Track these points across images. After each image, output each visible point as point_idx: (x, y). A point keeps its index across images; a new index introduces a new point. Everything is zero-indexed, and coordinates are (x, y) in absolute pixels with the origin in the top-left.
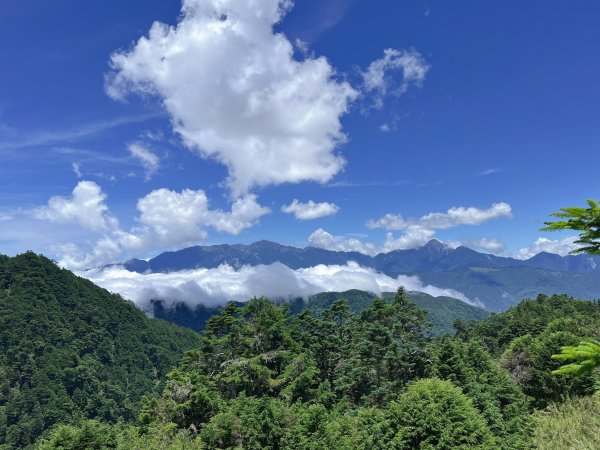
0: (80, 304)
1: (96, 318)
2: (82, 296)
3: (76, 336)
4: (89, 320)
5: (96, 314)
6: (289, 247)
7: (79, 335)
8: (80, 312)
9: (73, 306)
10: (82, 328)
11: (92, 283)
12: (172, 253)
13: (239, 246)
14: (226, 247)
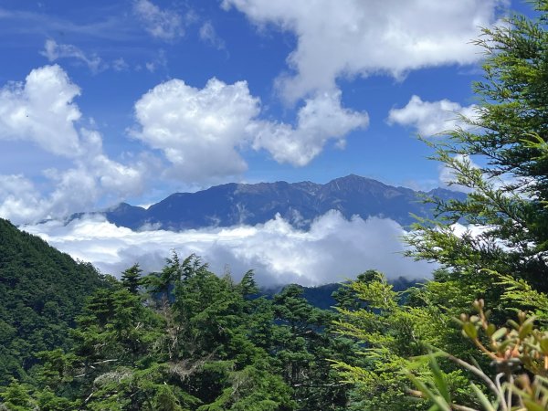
0: (24, 279)
1: (51, 304)
2: (28, 265)
3: (18, 334)
4: (39, 307)
5: (52, 297)
6: (401, 190)
7: (23, 332)
8: (24, 293)
9: (14, 283)
10: (27, 321)
11: (44, 244)
12: (187, 195)
13: (307, 184)
14: (282, 185)
